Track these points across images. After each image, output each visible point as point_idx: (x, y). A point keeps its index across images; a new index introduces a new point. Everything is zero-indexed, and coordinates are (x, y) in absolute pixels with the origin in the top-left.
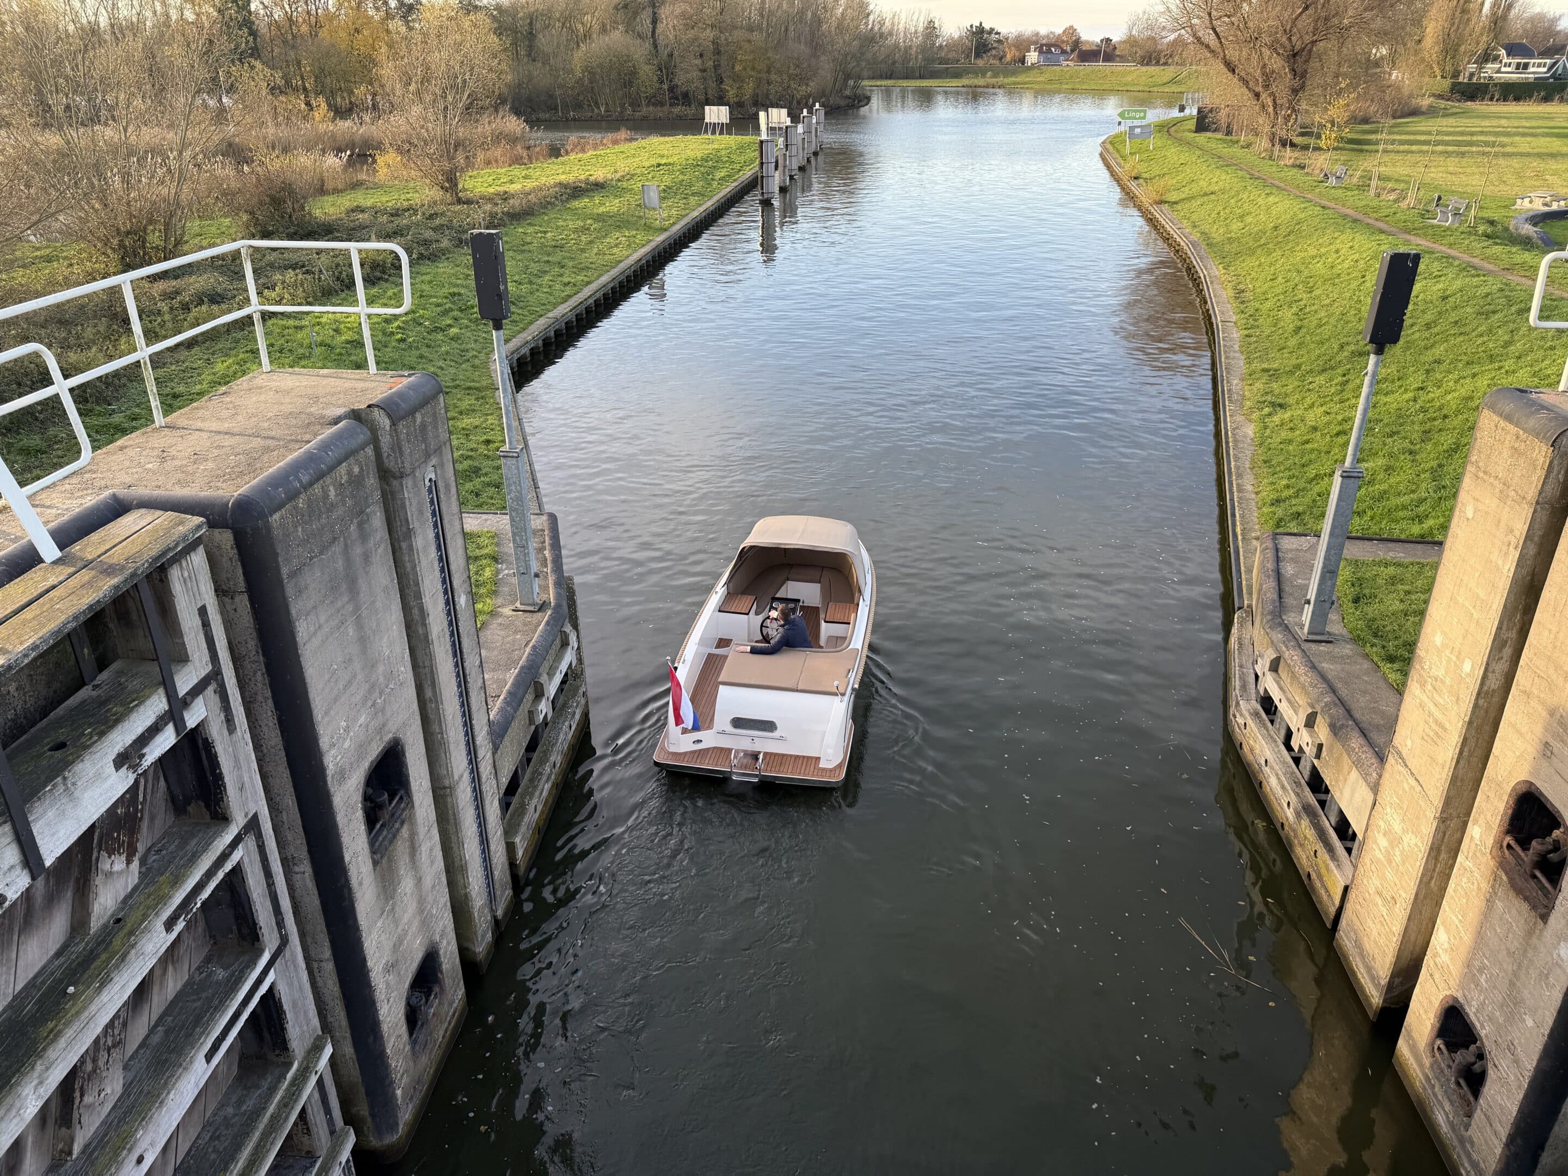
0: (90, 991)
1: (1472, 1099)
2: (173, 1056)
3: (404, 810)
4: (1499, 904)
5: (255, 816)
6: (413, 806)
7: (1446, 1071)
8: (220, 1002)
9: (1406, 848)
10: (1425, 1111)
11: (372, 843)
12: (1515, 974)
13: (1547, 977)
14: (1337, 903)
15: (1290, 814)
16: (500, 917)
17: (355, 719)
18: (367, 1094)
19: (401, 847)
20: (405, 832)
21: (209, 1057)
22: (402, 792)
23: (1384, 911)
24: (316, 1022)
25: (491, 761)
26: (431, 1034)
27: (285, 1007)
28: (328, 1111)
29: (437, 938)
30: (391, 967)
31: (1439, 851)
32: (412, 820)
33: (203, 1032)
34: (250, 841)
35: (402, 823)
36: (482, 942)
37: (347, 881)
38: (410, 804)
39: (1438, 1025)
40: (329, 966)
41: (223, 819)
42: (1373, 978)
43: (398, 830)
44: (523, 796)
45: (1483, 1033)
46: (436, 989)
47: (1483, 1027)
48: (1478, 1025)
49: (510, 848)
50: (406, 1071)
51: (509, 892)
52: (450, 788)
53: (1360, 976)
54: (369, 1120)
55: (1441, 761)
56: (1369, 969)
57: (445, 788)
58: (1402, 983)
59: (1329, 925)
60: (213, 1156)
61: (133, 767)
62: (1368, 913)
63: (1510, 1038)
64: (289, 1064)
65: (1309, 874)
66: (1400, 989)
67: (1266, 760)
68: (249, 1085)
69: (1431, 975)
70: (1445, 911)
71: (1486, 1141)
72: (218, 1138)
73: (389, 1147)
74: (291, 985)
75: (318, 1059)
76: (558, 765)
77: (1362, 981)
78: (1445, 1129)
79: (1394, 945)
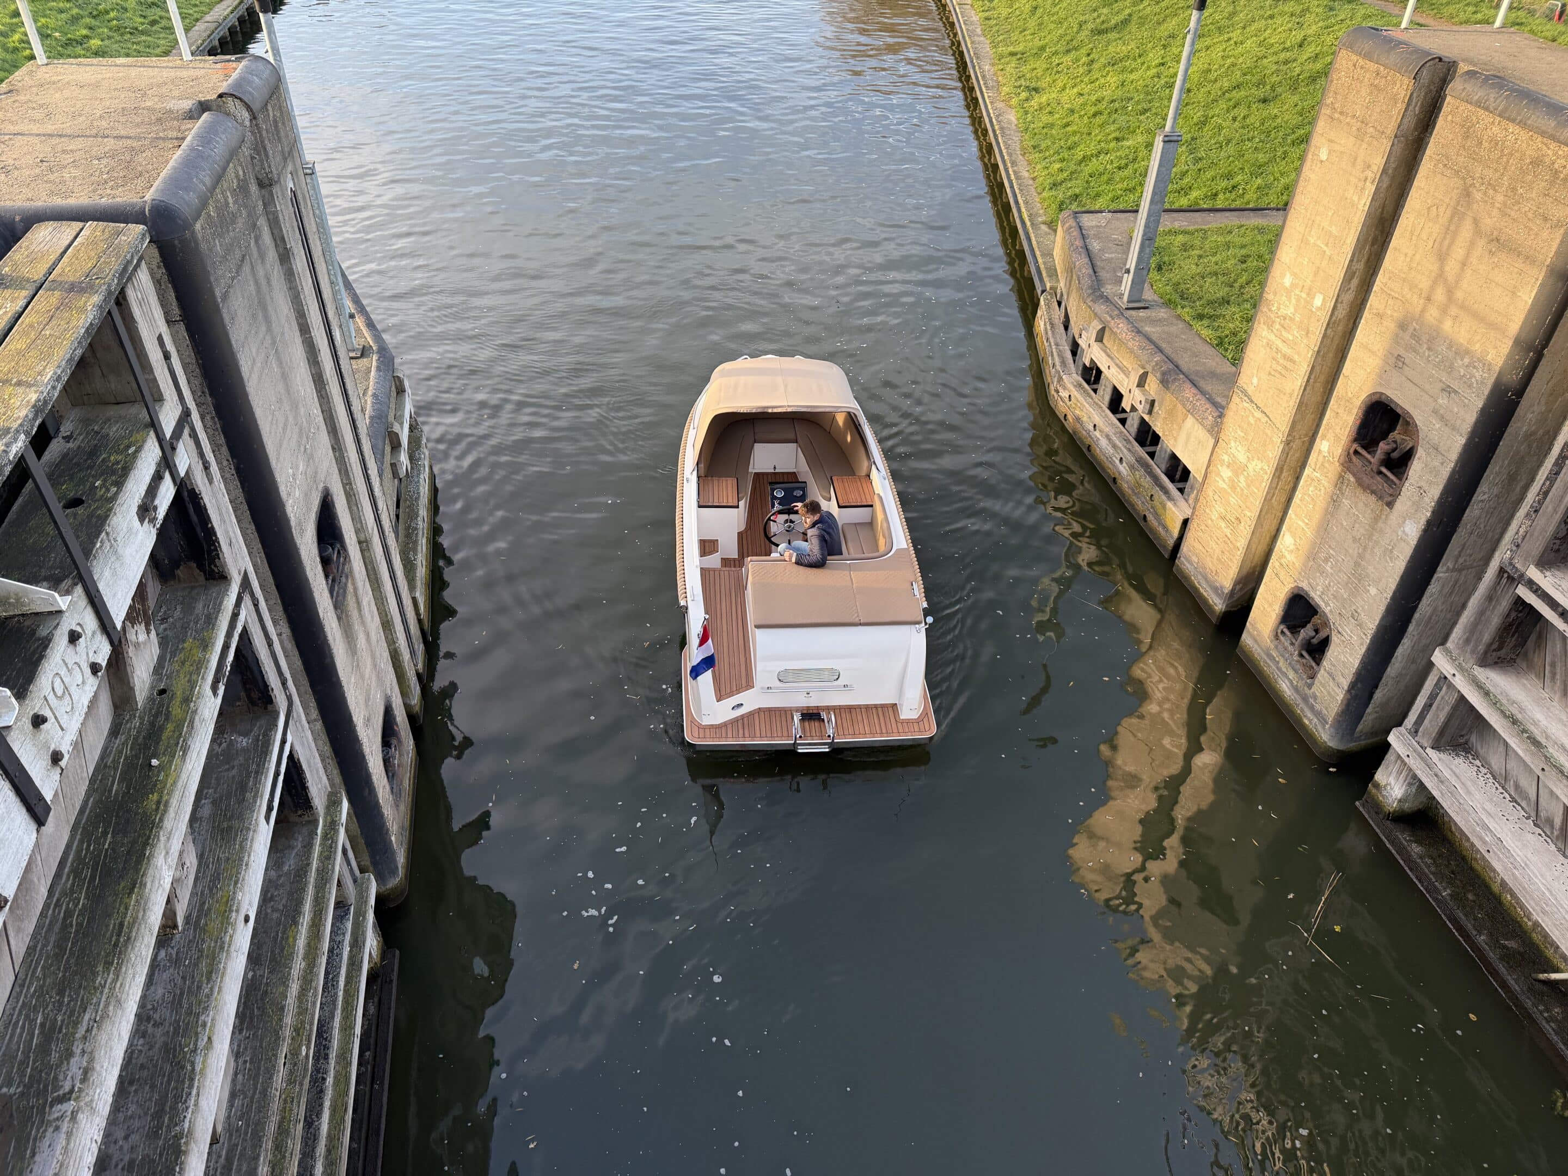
0: (176, 760)
1: (1314, 664)
2: (235, 823)
3: (344, 564)
4: (1346, 502)
5: (246, 573)
6: (350, 561)
7: (1290, 648)
8: (258, 765)
9: (1252, 474)
10: (1269, 684)
11: (332, 599)
12: (1360, 556)
13: (1391, 551)
14: (1176, 536)
15: (1123, 469)
16: (421, 671)
17: (297, 467)
18: (367, 844)
19: (350, 602)
20: (350, 586)
21: (268, 816)
22: (338, 546)
23: (1228, 532)
26: (401, 783)
27: (305, 766)
28: (348, 861)
29: (388, 692)
30: (368, 721)
31: (1282, 469)
32: (351, 571)
33: (258, 795)
34: (247, 601)
35: (347, 577)
36: (415, 696)
37: (326, 637)
38: (347, 557)
39: (1282, 613)
41: (222, 578)
42: (1216, 591)
43: (345, 584)
44: (406, 553)
45: (1327, 610)
46: (397, 742)
47: (1327, 604)
48: (1322, 604)
49: (414, 601)
50: (394, 819)
51: (422, 646)
52: (366, 541)
55: (1288, 391)
56: (1212, 584)
58: (1241, 589)
59: (1168, 554)
60: (275, 915)
61: (153, 520)
62: (1211, 537)
63: (1354, 607)
64: (316, 822)
65: (1145, 516)
66: (1240, 594)
67: (1095, 426)
68: (280, 847)
69: (1277, 574)
70: (1291, 519)
71: (1329, 693)
72: (272, 899)
73: (393, 890)
74: (303, 745)
75: (340, 812)
76: (426, 520)
77: (1205, 594)
78: (1289, 693)
79: (1238, 557)
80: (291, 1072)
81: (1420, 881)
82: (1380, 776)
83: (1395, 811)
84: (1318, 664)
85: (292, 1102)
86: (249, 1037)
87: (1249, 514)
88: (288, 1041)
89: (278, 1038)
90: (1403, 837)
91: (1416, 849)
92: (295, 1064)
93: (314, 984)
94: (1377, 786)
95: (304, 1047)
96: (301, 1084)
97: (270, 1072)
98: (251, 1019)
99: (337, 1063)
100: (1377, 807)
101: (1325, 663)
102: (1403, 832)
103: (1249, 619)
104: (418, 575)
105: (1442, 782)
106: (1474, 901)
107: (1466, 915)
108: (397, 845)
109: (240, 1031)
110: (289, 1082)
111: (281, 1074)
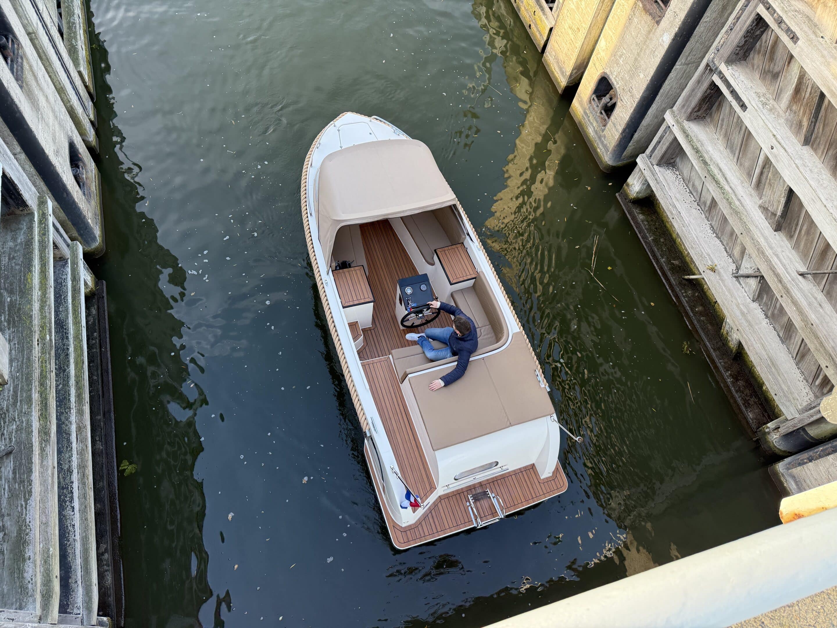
1: (606, 118)
3: (18, 49)
4: (636, 20)
6: (22, 47)
7: (596, 109)
10: (583, 129)
11: (13, 73)
12: (638, 54)
13: (654, 52)
14: (545, 38)
16: (93, 119)
18: (74, 224)
19: (28, 75)
20: (26, 65)
22: (11, 36)
23: (572, 36)
24: (34, 189)
26: (89, 189)
27: (16, 182)
29: (70, 133)
30: (57, 153)
32: (25, 54)
35: (22, 58)
36: (91, 135)
37: (12, 100)
38: (19, 44)
39: (595, 88)
40: (24, 156)
42: (562, 73)
43: (22, 64)
44: (69, 40)
45: (617, 87)
46: (81, 164)
47: (618, 83)
48: (615, 83)
49: (80, 74)
50: (88, 210)
51: (91, 103)
52: (34, 33)
53: (555, 73)
54: (79, 238)
56: (561, 69)
57: (30, 33)
58: (576, 73)
59: (540, 50)
60: (17, 267)
62: (563, 39)
63: (631, 85)
64: (32, 214)
65: (530, 25)
66: (575, 76)
68: (13, 229)
69: (594, 64)
70: (606, 30)
71: (612, 135)
72: (14, 258)
73: (96, 249)
74: (12, 169)
75: (47, 208)
76: (81, 17)
77: (557, 75)
78: (592, 134)
79: (576, 53)
80: (43, 348)
81: (640, 233)
82: (630, 180)
83: (634, 198)
84: (609, 118)
85: (46, 362)
86: (14, 332)
87: (584, 26)
88: (38, 333)
89: (31, 332)
90: (636, 211)
91: (641, 217)
92: (44, 344)
93: (48, 303)
94: (628, 185)
95: (48, 336)
96: (50, 354)
97: (30, 348)
98: (14, 322)
99: (74, 340)
100: (625, 196)
101: (612, 118)
102: (636, 209)
103: (578, 91)
104: (80, 55)
105: (658, 183)
106: (663, 242)
107: (658, 249)
108: (94, 224)
109: (9, 329)
110: (42, 353)
111: (37, 349)
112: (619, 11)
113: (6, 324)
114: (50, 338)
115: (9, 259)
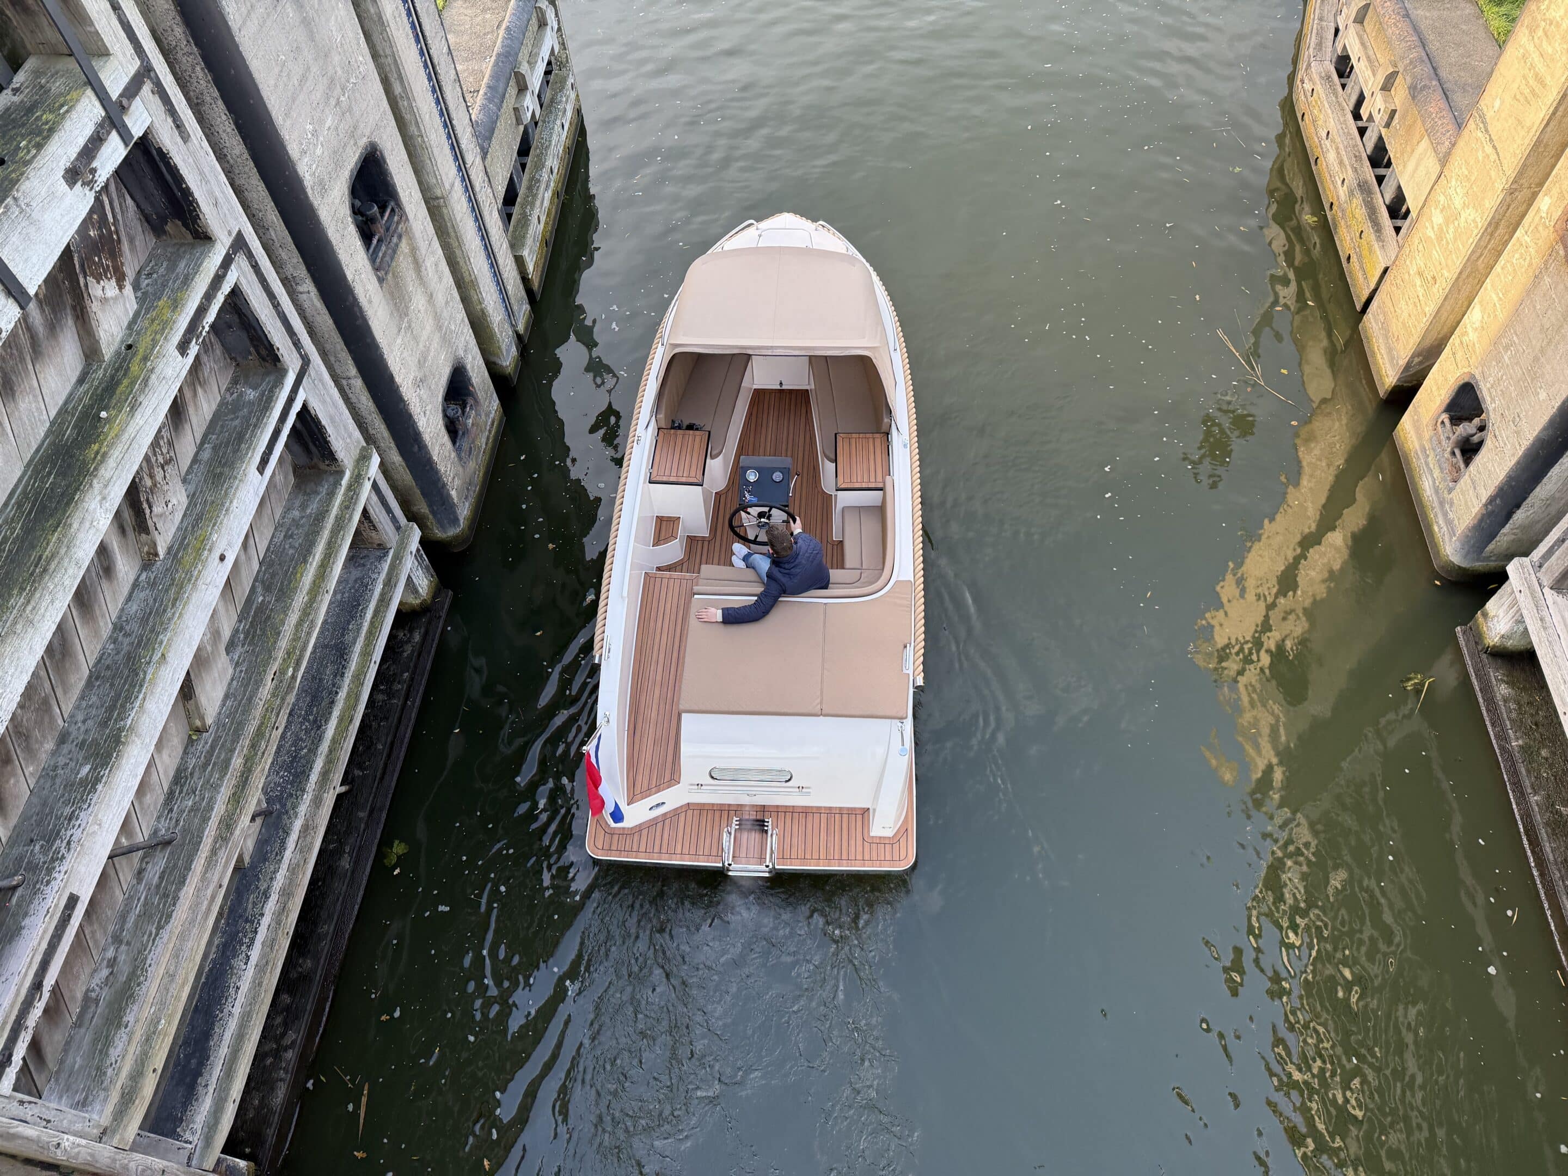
0: (122, 416)
1: (1462, 466)
2: (226, 470)
3: (398, 223)
4: (1547, 280)
5: (240, 234)
6: (407, 219)
7: (1445, 442)
8: (258, 419)
9: (1462, 225)
10: (1412, 477)
11: (373, 259)
12: (1542, 351)
14: (1372, 286)
15: (1342, 192)
16: (521, 332)
17: (321, 122)
18: (424, 495)
19: (403, 262)
20: (404, 246)
21: (261, 468)
22: (392, 203)
23: (1421, 292)
24: (357, 434)
25: (481, 167)
26: (473, 442)
27: (324, 422)
28: (389, 510)
29: (461, 353)
30: (420, 382)
31: (1496, 225)
32: (408, 231)
33: (249, 448)
34: (241, 261)
35: (400, 237)
36: (508, 356)
37: (355, 300)
38: (403, 216)
39: (1449, 400)
40: (358, 383)
41: (204, 238)
42: (1392, 358)
43: (397, 245)
44: (523, 206)
45: (1490, 409)
46: (470, 401)
47: (1493, 400)
48: (1488, 399)
49: (520, 262)
51: (526, 307)
52: (443, 198)
53: (1379, 356)
54: (431, 517)
55: (1528, 124)
56: (1390, 350)
57: (437, 198)
58: (1420, 363)
59: (1359, 308)
60: (291, 551)
61: (90, 184)
62: (1404, 294)
63: (1518, 410)
64: (341, 473)
65: (1349, 257)
66: (1415, 369)
67: (1328, 133)
68: (308, 491)
69: (1453, 354)
70: (1486, 289)
71: (1466, 502)
72: (291, 536)
73: (450, 537)
74: (324, 402)
75: (368, 467)
76: (555, 171)
77: (1381, 361)
78: (1428, 493)
79: (1422, 325)
80: (276, 688)
81: (1493, 725)
82: (1492, 605)
83: (1494, 646)
84: (1466, 466)
85: (271, 712)
87: (1446, 274)
88: (279, 660)
89: (270, 658)
90: (1495, 674)
91: (1503, 690)
92: (281, 682)
93: (311, 617)
94: (1485, 615)
96: (283, 699)
97: (259, 683)
98: (253, 637)
99: (352, 681)
100: (1477, 637)
101: (1472, 467)
102: (1497, 670)
103: (1414, 400)
104: (530, 232)
105: (1545, 628)
106: (1546, 759)
107: (1528, 771)
108: (459, 499)
109: (243, 645)
110: (274, 695)
111: (267, 688)
112: (1517, 256)
113: (242, 636)
114: (293, 675)
115: (285, 536)
